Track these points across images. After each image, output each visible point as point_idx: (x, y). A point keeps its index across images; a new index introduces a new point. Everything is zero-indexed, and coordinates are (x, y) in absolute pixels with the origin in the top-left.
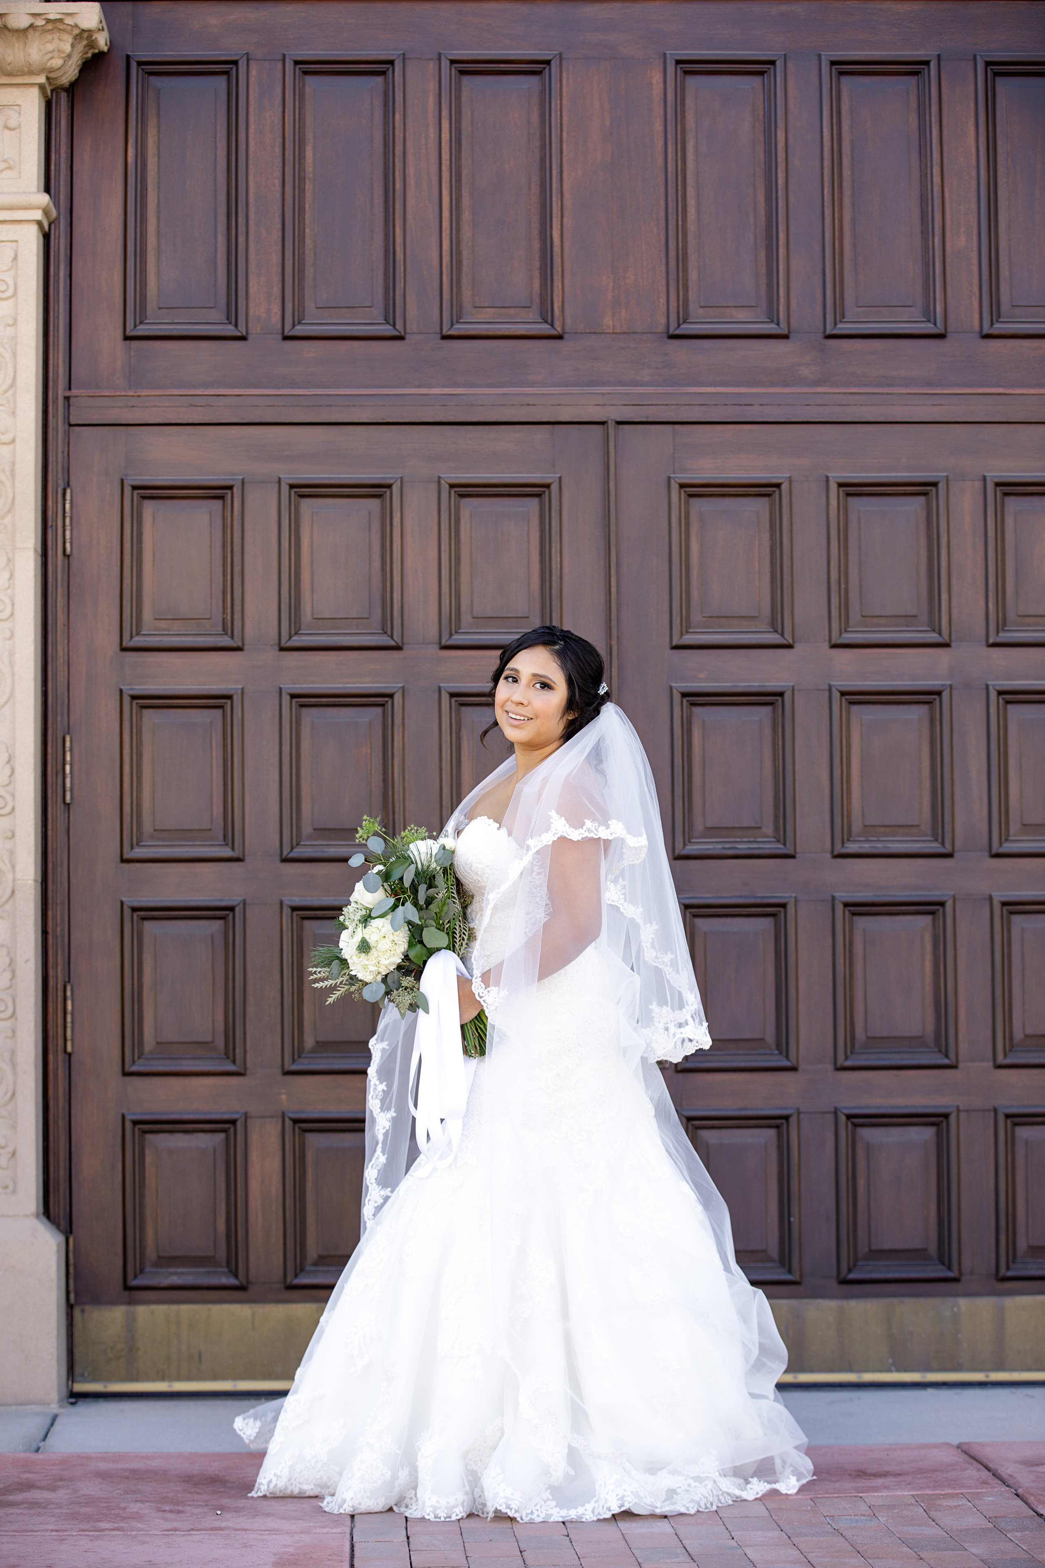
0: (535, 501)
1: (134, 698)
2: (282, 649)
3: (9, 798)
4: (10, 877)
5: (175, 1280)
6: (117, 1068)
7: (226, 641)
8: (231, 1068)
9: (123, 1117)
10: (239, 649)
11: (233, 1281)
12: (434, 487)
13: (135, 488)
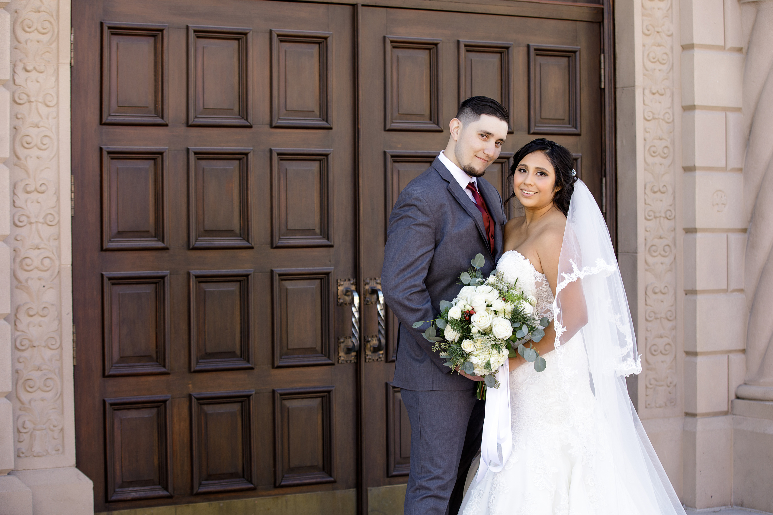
0: (316, 47)
1: (109, 153)
2: (188, 126)
3: (56, 215)
4: (57, 263)
5: (134, 495)
6: (100, 373)
7: (159, 120)
8: (163, 370)
9: (104, 402)
10: (166, 125)
11: (165, 493)
12: (267, 36)
13: (109, 28)
